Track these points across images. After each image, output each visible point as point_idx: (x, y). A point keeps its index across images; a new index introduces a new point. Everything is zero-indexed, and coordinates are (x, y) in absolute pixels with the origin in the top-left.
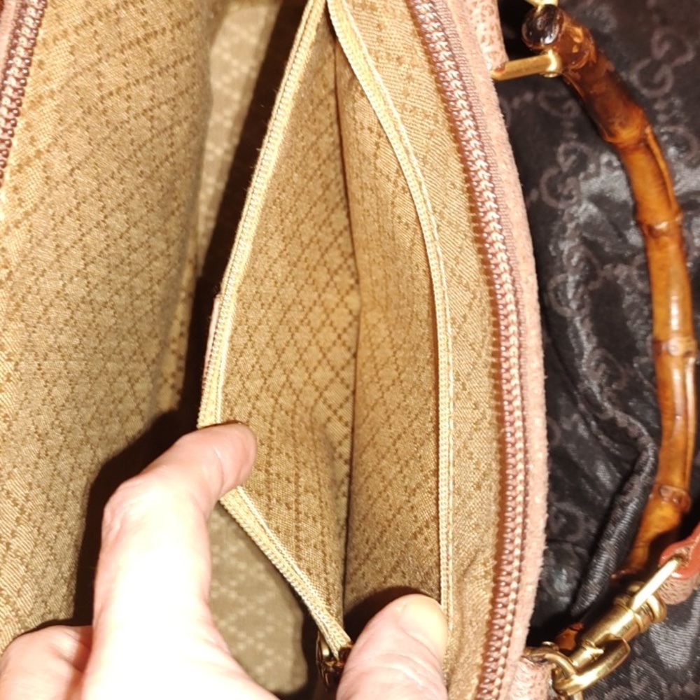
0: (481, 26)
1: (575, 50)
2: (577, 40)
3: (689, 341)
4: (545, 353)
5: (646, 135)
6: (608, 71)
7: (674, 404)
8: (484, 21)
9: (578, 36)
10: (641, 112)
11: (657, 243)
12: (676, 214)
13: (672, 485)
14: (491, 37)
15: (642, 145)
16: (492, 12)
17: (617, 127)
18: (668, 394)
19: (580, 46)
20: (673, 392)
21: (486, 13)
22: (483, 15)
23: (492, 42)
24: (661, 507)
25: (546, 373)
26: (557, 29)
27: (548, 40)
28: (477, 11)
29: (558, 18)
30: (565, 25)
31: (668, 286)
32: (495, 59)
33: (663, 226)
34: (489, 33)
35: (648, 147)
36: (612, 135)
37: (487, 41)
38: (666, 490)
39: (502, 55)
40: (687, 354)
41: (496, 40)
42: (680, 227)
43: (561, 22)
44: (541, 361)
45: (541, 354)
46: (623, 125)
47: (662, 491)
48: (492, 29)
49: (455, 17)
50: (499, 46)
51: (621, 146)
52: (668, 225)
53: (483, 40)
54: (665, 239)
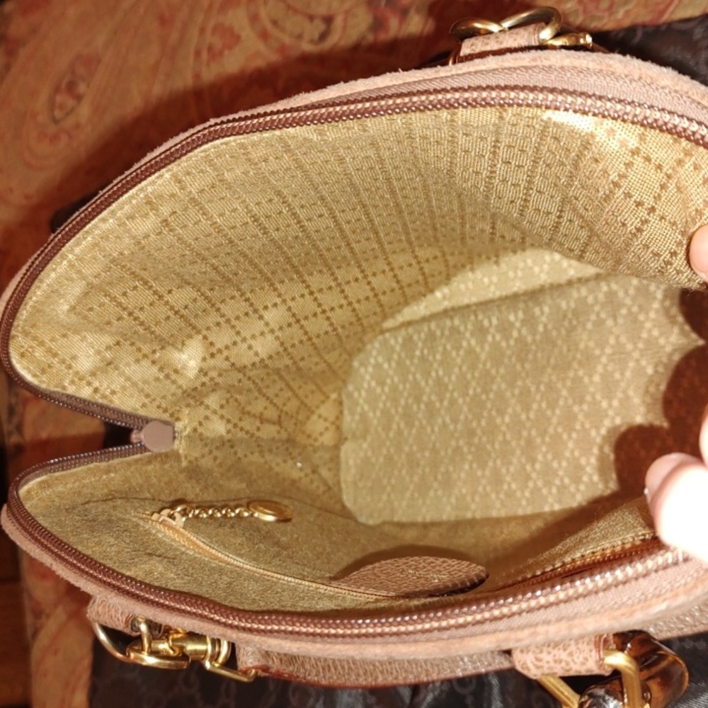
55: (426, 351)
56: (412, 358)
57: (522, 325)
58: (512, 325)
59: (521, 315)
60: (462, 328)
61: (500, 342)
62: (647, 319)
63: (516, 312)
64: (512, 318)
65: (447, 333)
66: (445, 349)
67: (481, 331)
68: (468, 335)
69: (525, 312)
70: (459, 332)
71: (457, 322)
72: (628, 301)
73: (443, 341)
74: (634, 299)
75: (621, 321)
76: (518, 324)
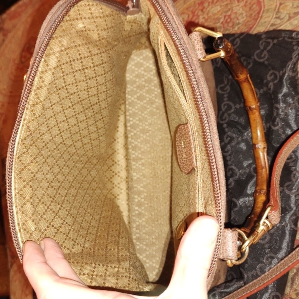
0: (198, 46)
1: (229, 50)
2: (229, 47)
3: (265, 144)
4: (219, 134)
5: (248, 77)
6: (237, 57)
7: (262, 164)
8: (198, 44)
9: (229, 46)
10: (246, 70)
11: (252, 112)
12: (257, 103)
13: (264, 189)
14: (201, 49)
15: (247, 80)
16: (200, 42)
17: (239, 75)
18: (260, 161)
19: (230, 49)
20: (261, 160)
21: (199, 42)
22: (198, 43)
23: (201, 50)
24: (261, 197)
25: (220, 139)
26: (224, 44)
27: (221, 47)
28: (196, 42)
29: (224, 40)
30: (226, 42)
31: (256, 126)
32: (202, 55)
33: (254, 107)
34: (200, 47)
35: (248, 81)
36: (238, 77)
37: (200, 50)
38: (262, 191)
39: (204, 54)
40: (264, 148)
41: (202, 49)
42: (259, 107)
43: (225, 42)
44: (218, 136)
45: (218, 134)
46: (241, 74)
47: (261, 192)
48: (201, 46)
49: (186, 43)
50: (203, 51)
51: (240, 81)
52: (255, 106)
53: (199, 50)
54: (255, 111)
55: (144, 243)
56: (146, 250)
57: (140, 197)
58: (139, 201)
59: (136, 197)
60: (138, 223)
61: (145, 207)
62: (143, 148)
63: (135, 199)
64: (136, 200)
65: (138, 231)
66: (144, 233)
67: (140, 215)
68: (140, 221)
69: (135, 195)
70: (139, 225)
71: (134, 226)
72: (137, 154)
73: (141, 233)
74: (136, 152)
75: (143, 157)
76: (139, 199)
